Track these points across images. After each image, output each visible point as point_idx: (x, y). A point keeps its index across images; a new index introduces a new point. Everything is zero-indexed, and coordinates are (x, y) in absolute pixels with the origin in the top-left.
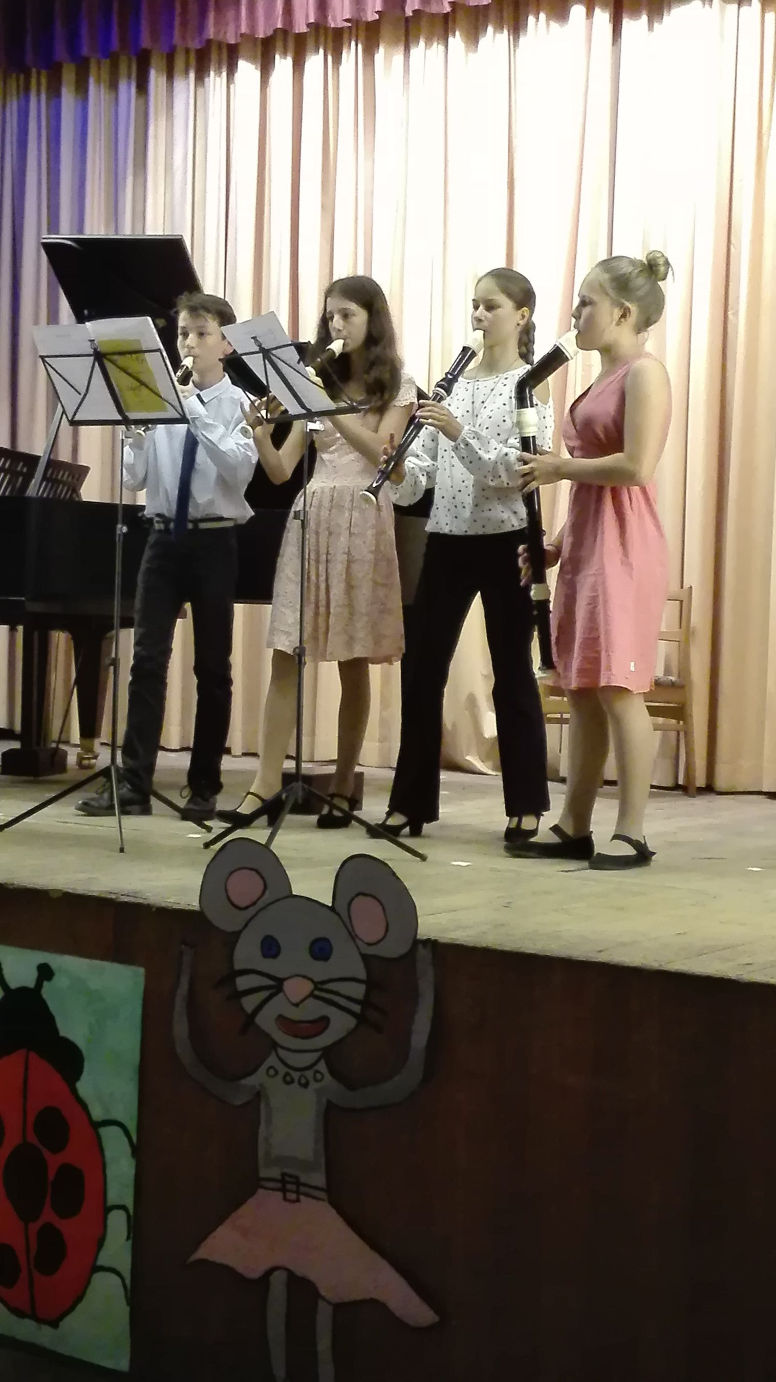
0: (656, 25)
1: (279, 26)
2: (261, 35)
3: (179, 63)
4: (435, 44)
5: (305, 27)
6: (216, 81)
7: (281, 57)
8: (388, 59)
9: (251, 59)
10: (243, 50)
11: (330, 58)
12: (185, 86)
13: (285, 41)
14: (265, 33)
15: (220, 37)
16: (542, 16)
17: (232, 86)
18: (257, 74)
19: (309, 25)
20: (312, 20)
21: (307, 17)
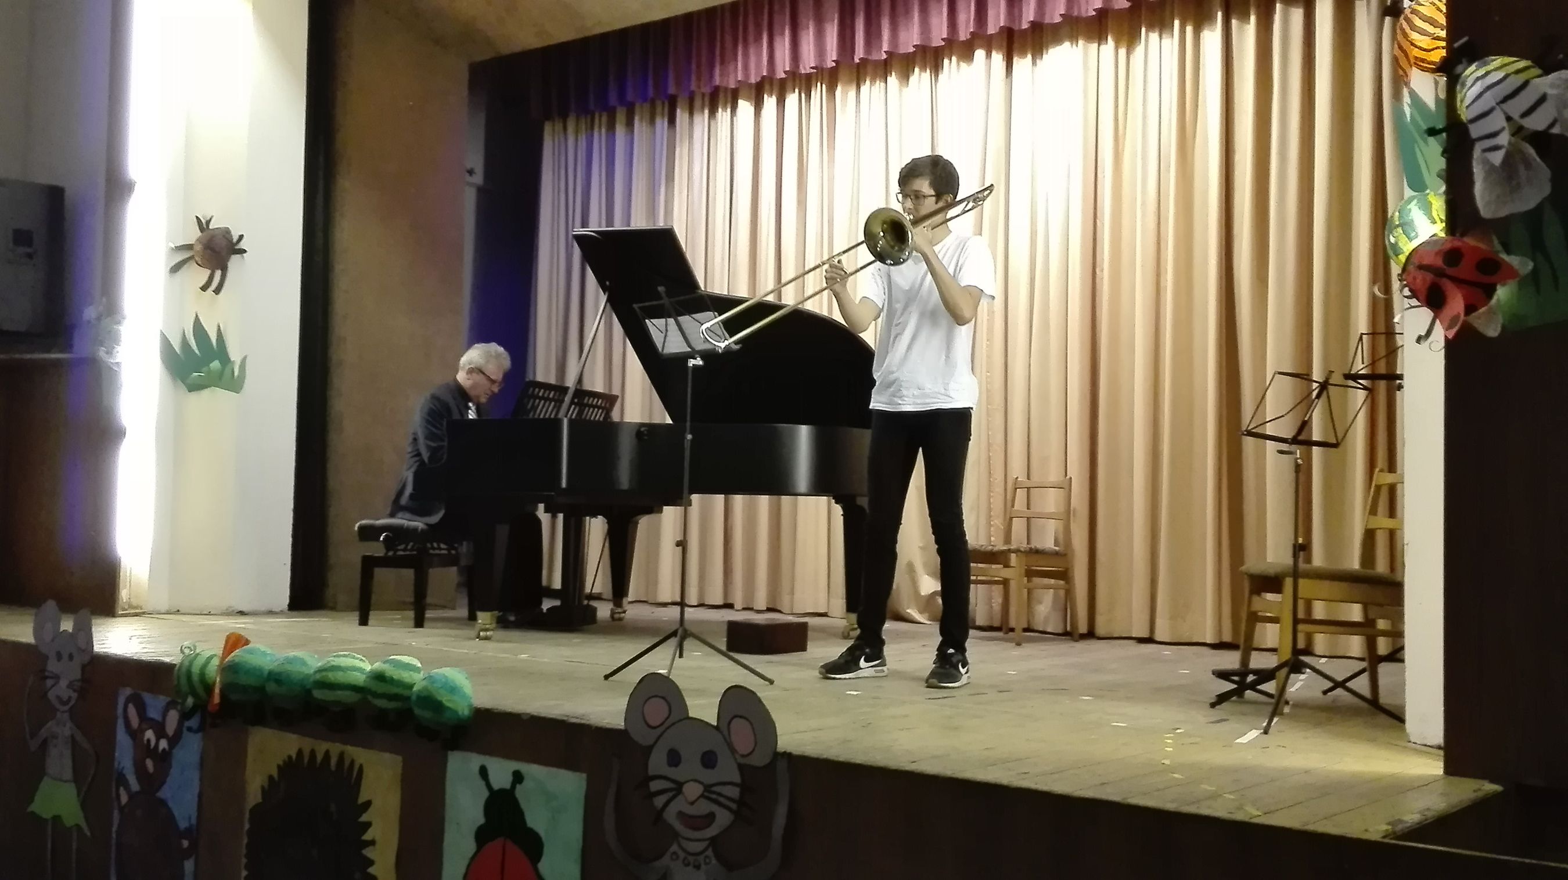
0: (1038, 61)
1: (765, 74)
2: (753, 80)
3: (698, 103)
4: (878, 82)
5: (784, 74)
6: (723, 115)
7: (768, 97)
8: (845, 94)
9: (748, 99)
10: (741, 93)
11: (803, 95)
12: (701, 120)
13: (771, 85)
14: (755, 80)
15: (724, 84)
16: (954, 59)
17: (735, 118)
18: (752, 109)
19: (785, 72)
20: (788, 69)
21: (784, 66)
